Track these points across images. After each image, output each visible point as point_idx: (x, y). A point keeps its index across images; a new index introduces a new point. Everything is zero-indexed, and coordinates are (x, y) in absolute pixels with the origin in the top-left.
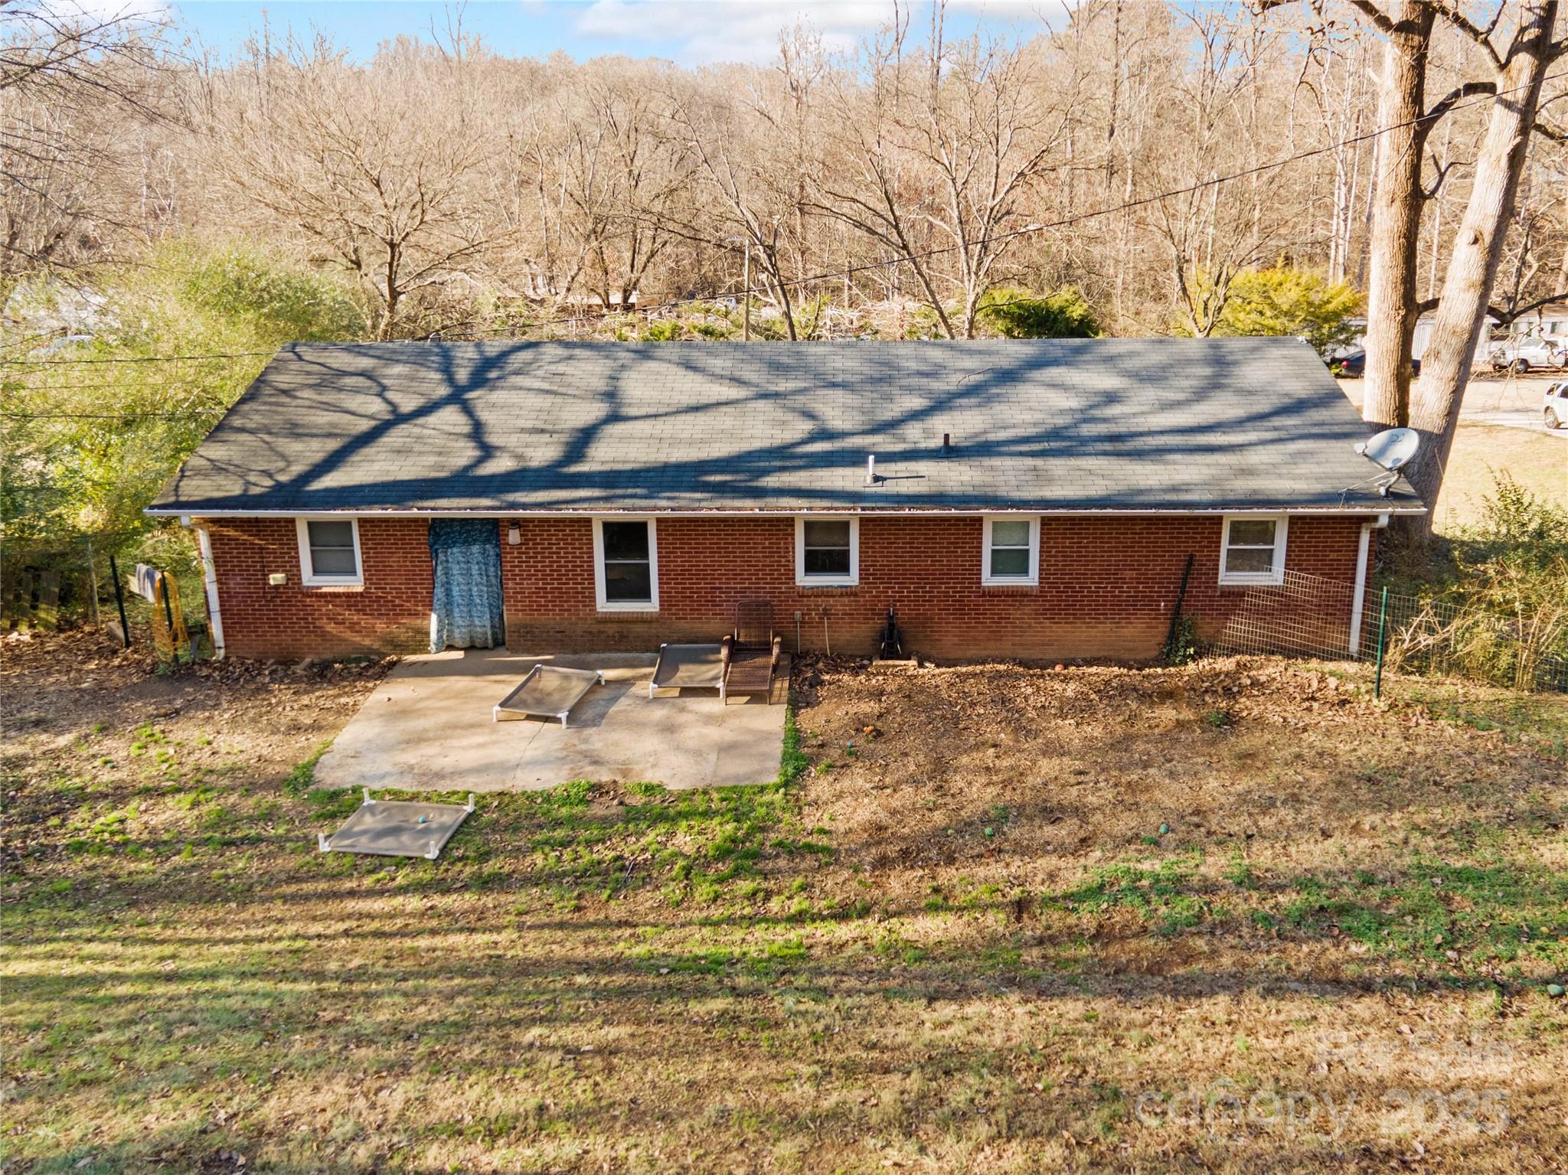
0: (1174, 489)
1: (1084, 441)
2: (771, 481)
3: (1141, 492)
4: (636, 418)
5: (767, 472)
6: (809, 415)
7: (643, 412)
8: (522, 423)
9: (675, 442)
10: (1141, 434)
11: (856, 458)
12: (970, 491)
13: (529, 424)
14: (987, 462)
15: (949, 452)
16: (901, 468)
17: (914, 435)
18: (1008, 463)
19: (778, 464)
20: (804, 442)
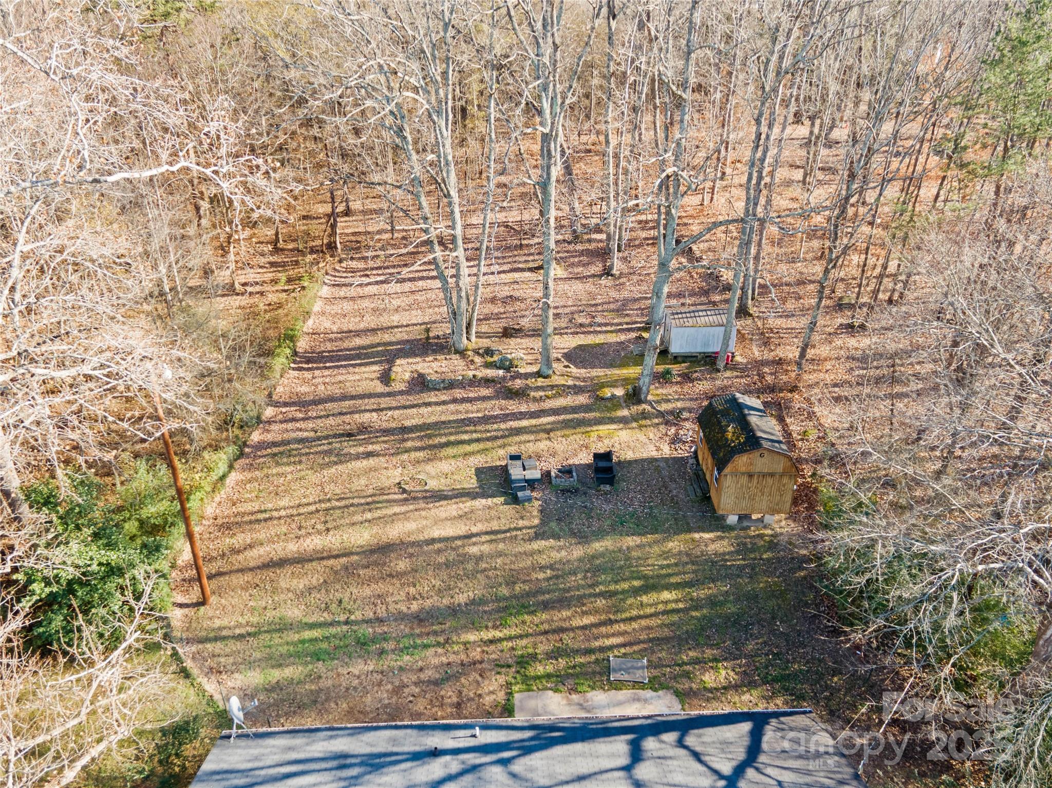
0: (331, 737)
1: (361, 764)
2: (528, 734)
3: (349, 735)
4: (612, 770)
5: (532, 739)
6: (514, 776)
7: (609, 775)
8: (675, 763)
9: (582, 755)
10: (326, 770)
11: (485, 749)
12: (431, 733)
13: (669, 762)
14: (417, 749)
15: (435, 753)
16: (461, 744)
17: (453, 764)
18: (406, 749)
19: (527, 744)
20: (514, 758)
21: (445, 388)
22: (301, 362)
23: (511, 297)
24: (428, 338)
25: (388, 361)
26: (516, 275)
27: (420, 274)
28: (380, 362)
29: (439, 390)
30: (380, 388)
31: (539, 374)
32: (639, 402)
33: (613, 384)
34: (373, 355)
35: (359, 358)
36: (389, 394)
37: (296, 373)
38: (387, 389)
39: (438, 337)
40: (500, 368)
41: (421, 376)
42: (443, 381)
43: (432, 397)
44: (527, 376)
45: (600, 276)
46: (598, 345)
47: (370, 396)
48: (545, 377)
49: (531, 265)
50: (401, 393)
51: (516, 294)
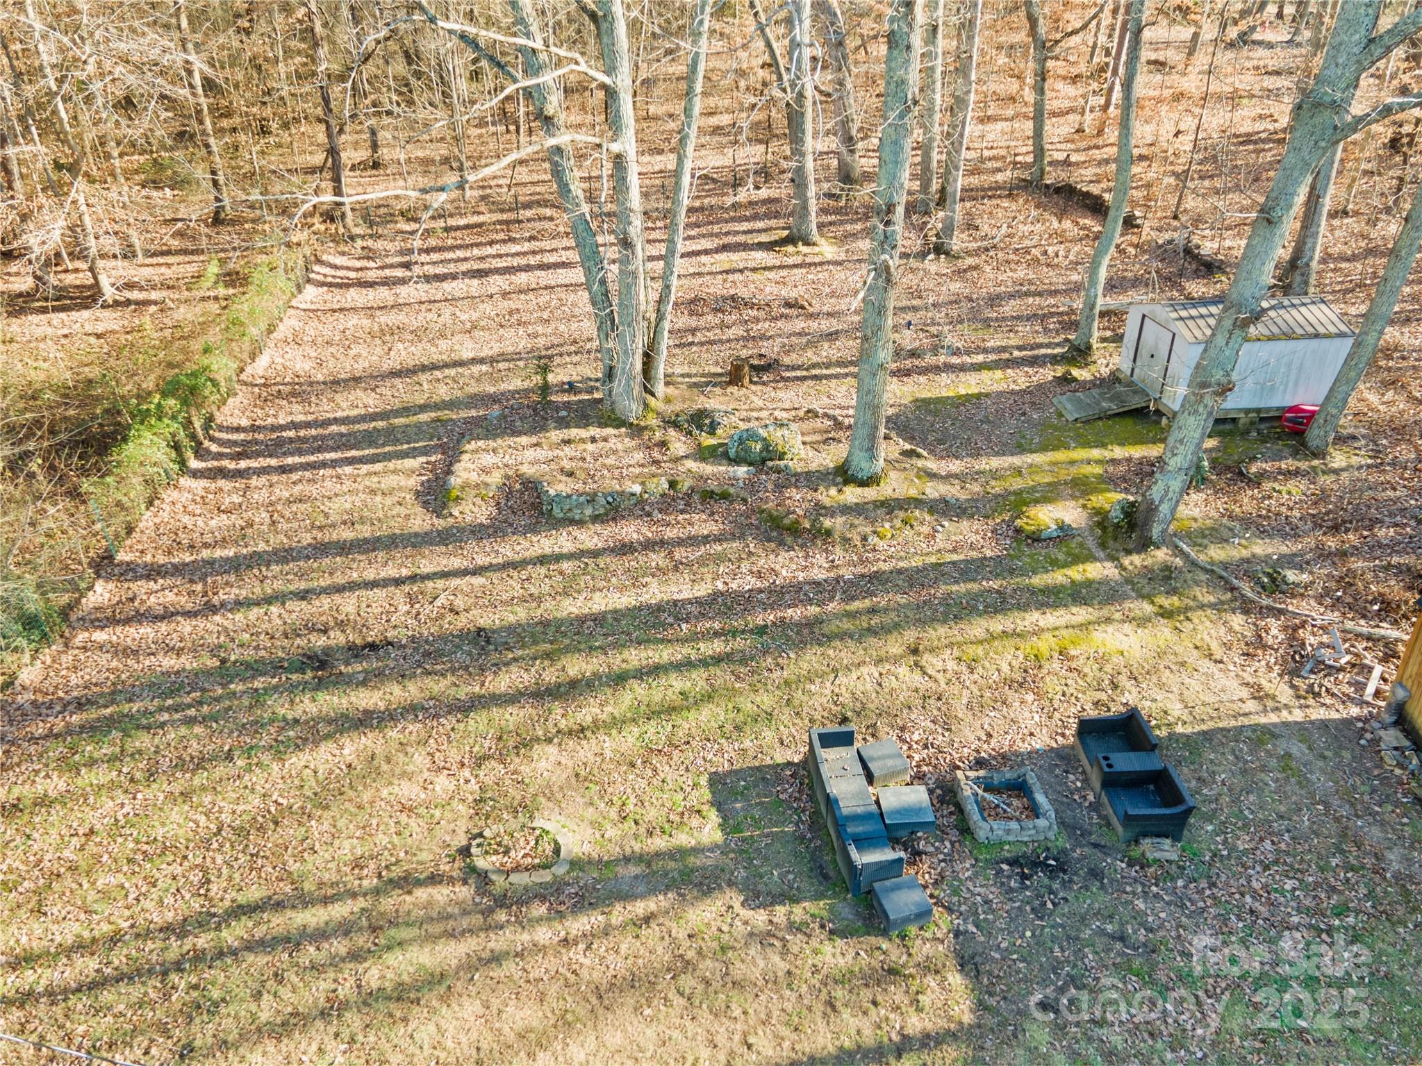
21: (595, 519)
22: (219, 456)
23: (733, 298)
24: (545, 388)
25: (443, 448)
26: (736, 258)
27: (523, 261)
28: (425, 452)
29: (580, 523)
30: (421, 521)
31: (844, 475)
32: (1145, 545)
33: (1049, 494)
34: (406, 434)
35: (371, 444)
36: (444, 538)
37: (199, 485)
38: (440, 523)
39: (571, 388)
40: (737, 461)
41: (531, 485)
42: (592, 500)
43: (563, 541)
44: (813, 479)
45: (922, 255)
46: (968, 398)
47: (392, 543)
48: (863, 483)
49: (764, 238)
50: (479, 532)
51: (743, 292)
